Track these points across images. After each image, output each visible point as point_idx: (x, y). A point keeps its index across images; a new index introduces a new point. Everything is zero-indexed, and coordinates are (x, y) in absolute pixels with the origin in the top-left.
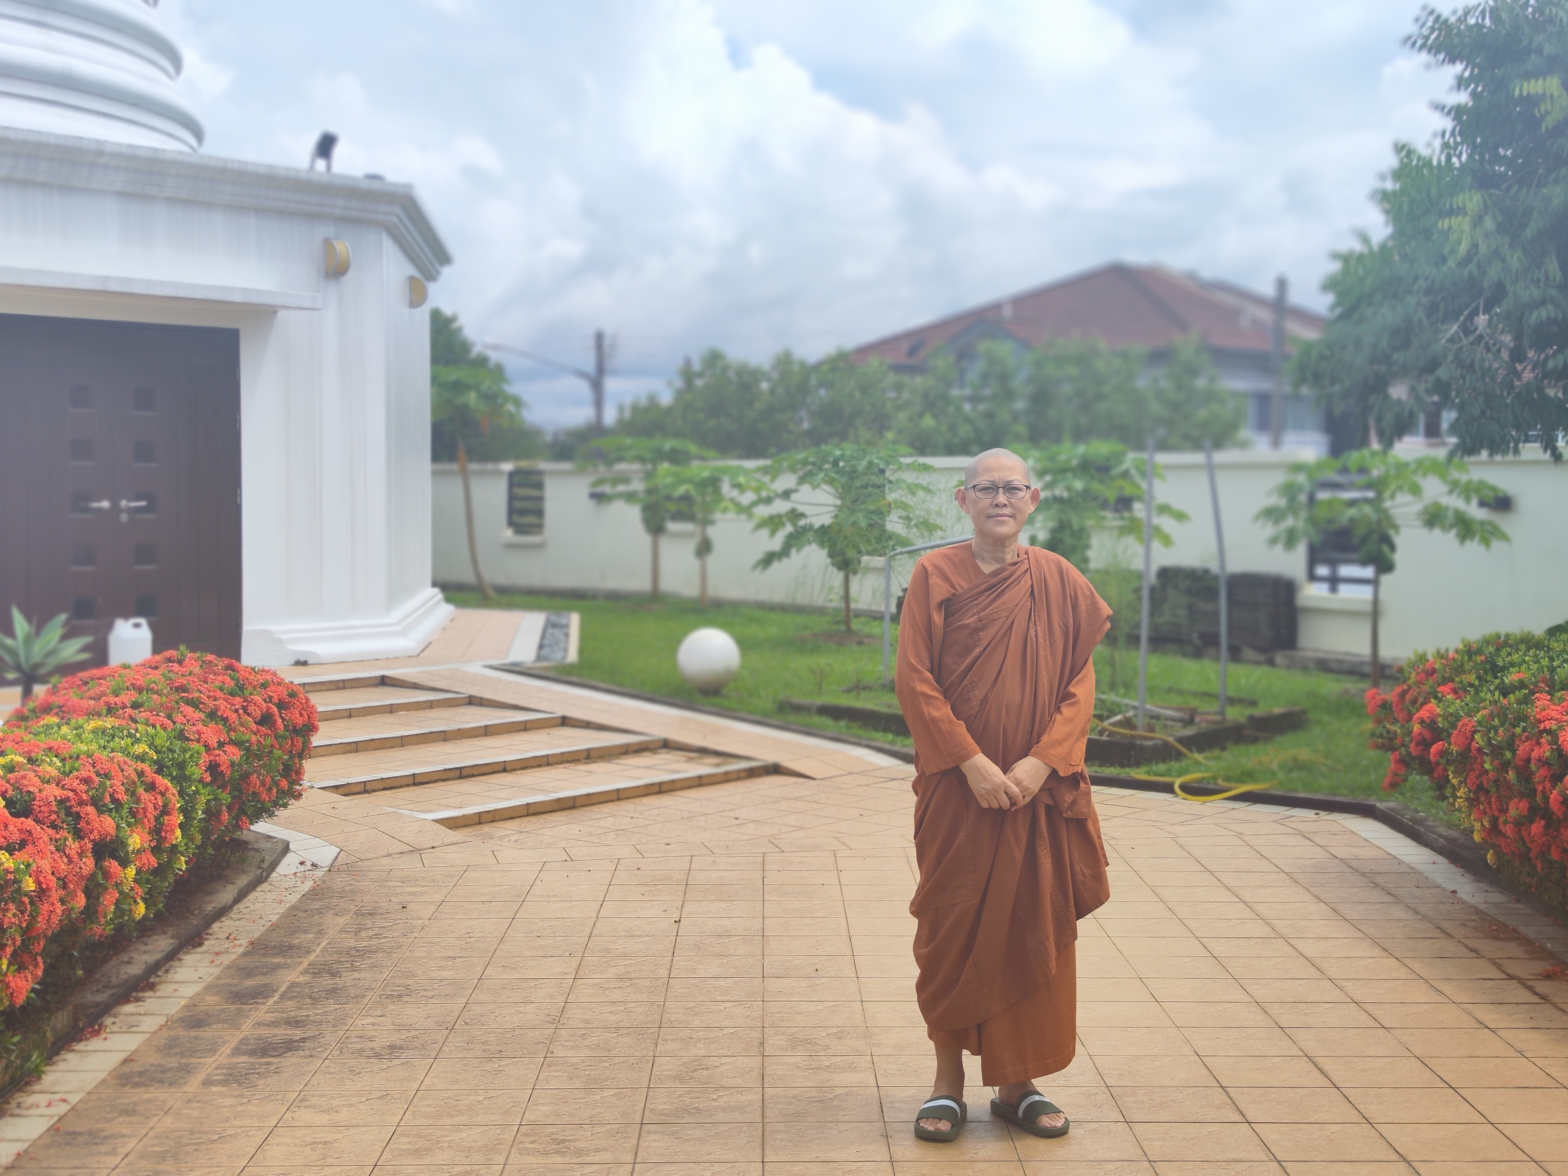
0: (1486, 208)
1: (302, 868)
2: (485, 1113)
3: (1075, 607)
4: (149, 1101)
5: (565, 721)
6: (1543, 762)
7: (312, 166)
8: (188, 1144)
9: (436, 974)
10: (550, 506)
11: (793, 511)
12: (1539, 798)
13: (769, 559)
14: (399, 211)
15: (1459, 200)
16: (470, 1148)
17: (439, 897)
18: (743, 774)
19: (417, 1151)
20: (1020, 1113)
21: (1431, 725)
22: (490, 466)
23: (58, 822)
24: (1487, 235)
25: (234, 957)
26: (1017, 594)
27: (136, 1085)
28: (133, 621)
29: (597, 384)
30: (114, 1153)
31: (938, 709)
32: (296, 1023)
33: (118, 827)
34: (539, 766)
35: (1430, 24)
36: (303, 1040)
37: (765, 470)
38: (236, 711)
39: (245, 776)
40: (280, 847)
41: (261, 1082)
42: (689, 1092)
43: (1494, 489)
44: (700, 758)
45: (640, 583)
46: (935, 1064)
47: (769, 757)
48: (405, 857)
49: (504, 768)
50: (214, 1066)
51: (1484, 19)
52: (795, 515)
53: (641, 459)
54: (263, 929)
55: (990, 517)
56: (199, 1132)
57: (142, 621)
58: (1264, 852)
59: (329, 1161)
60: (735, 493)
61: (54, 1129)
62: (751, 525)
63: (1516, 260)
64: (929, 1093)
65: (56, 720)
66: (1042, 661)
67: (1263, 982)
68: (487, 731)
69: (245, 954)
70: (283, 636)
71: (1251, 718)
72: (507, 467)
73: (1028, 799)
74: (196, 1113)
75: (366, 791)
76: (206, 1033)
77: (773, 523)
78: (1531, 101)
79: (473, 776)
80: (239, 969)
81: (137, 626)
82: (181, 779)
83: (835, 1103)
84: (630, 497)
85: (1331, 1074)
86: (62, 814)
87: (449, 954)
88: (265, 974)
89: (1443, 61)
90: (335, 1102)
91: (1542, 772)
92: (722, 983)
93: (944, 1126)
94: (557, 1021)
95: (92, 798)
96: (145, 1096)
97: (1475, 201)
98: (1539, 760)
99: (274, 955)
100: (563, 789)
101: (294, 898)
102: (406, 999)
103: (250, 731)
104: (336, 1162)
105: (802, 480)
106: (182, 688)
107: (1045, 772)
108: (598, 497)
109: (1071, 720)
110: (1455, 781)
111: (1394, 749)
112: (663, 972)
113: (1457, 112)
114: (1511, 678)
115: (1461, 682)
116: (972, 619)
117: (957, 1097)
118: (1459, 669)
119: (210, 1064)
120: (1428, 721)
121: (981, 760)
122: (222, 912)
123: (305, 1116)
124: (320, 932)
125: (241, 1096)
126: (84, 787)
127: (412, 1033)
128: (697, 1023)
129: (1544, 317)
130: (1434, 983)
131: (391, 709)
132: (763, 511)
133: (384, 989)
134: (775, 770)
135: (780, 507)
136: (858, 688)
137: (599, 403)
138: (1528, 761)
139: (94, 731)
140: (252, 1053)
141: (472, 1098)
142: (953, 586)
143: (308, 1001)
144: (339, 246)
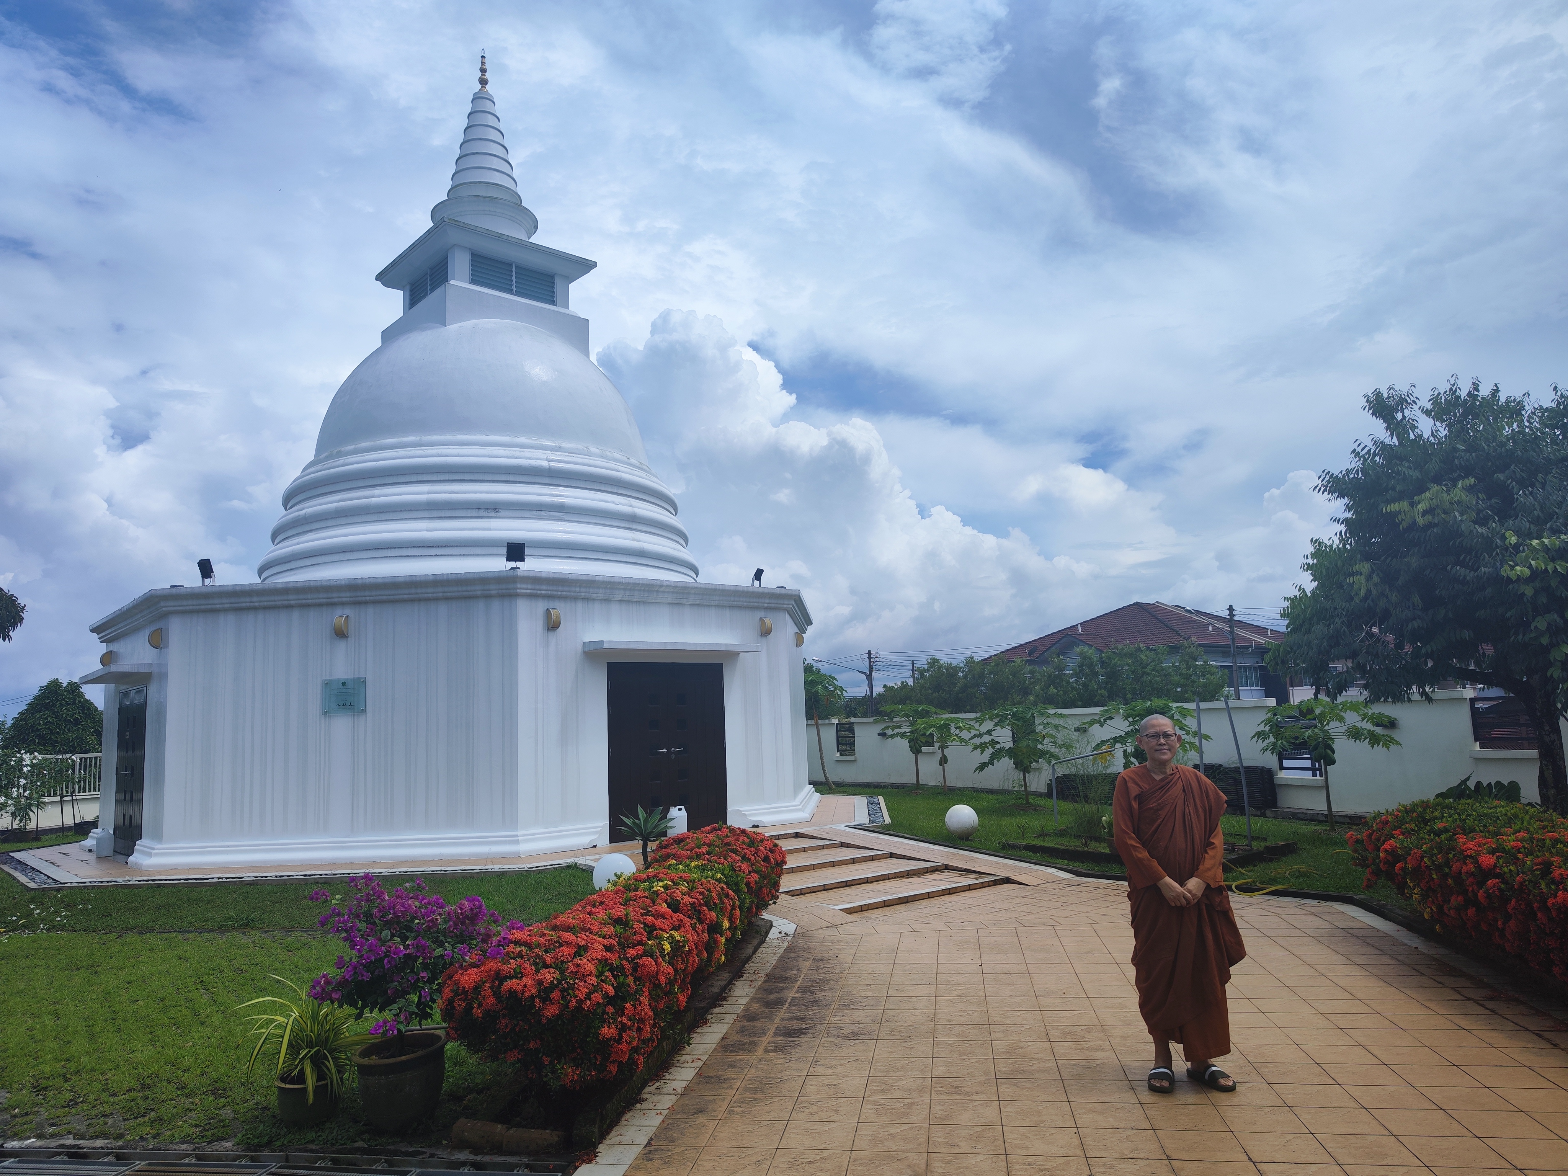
0: (1373, 571)
1: (780, 935)
2: (911, 1070)
3: (1208, 796)
4: (740, 1060)
5: (892, 855)
6: (1470, 874)
7: (753, 585)
8: (766, 1084)
9: (863, 993)
10: (857, 740)
11: (993, 740)
12: (1470, 895)
13: (982, 767)
14: (793, 603)
15: (1357, 568)
16: (910, 1090)
17: (852, 951)
18: (991, 883)
19: (883, 1090)
20: (1206, 1077)
21: (1392, 852)
22: (827, 721)
23: (691, 915)
24: (1375, 585)
25: (760, 983)
26: (1177, 790)
27: (732, 1051)
28: (678, 807)
29: (870, 678)
30: (731, 1088)
31: (1141, 853)
32: (801, 1019)
33: (717, 917)
34: (884, 880)
35: (1327, 479)
36: (807, 1028)
37: (977, 720)
38: (753, 855)
39: (761, 888)
40: (769, 924)
41: (793, 1051)
42: (1016, 1061)
43: (1387, 717)
44: (966, 875)
45: (909, 779)
46: (1154, 1048)
47: (1003, 874)
48: (829, 929)
49: (867, 881)
50: (767, 1041)
51: (1358, 475)
52: (994, 743)
53: (907, 716)
54: (770, 968)
55: (1156, 750)
56: (770, 1078)
57: (682, 807)
58: (1295, 924)
59: (840, 1095)
60: (958, 731)
61: (699, 1074)
62: (971, 748)
63: (1394, 597)
64: (1152, 1064)
65: (674, 862)
66: (1194, 825)
67: (1321, 1001)
68: (854, 861)
69: (765, 981)
70: (746, 813)
71: (1266, 847)
72: (835, 721)
73: (1196, 901)
74: (766, 1067)
75: (801, 894)
76: (759, 1024)
77: (983, 747)
78: (1394, 515)
79: (852, 885)
80: (765, 990)
81: (680, 809)
82: (737, 891)
83: (1098, 1069)
84: (903, 735)
85: (1379, 1056)
86: (693, 911)
87: (867, 983)
88: (778, 992)
89: (1337, 497)
90: (833, 1063)
91: (1471, 880)
92: (1015, 1000)
93: (1165, 1084)
94: (934, 1020)
95: (705, 902)
96: (738, 1057)
97: (1366, 567)
98: (1467, 872)
99: (780, 982)
100: (900, 893)
101: (781, 951)
102: (852, 1007)
103: (762, 866)
104: (843, 1095)
105: (996, 725)
106: (728, 844)
107: (1203, 886)
108: (882, 735)
109: (1214, 857)
110: (1411, 885)
111: (1367, 866)
112: (982, 994)
113: (1346, 521)
114: (1438, 825)
115: (1406, 828)
116: (1154, 805)
117: (1169, 1067)
118: (1403, 822)
119: (766, 1040)
120: (1390, 850)
121: (1168, 879)
122: (749, 959)
123: (820, 1070)
124: (799, 970)
125: (785, 1058)
126: (701, 897)
127: (861, 1026)
128: (1008, 1022)
129: (1416, 625)
130: (1423, 1002)
131: (804, 850)
132: (977, 741)
133: (839, 1002)
134: (1007, 881)
135: (987, 738)
136: (1043, 835)
137: (871, 687)
138: (1460, 873)
139: (695, 867)
140: (784, 1035)
141: (902, 1062)
142: (1141, 788)
143: (804, 1007)
144: (767, 621)
